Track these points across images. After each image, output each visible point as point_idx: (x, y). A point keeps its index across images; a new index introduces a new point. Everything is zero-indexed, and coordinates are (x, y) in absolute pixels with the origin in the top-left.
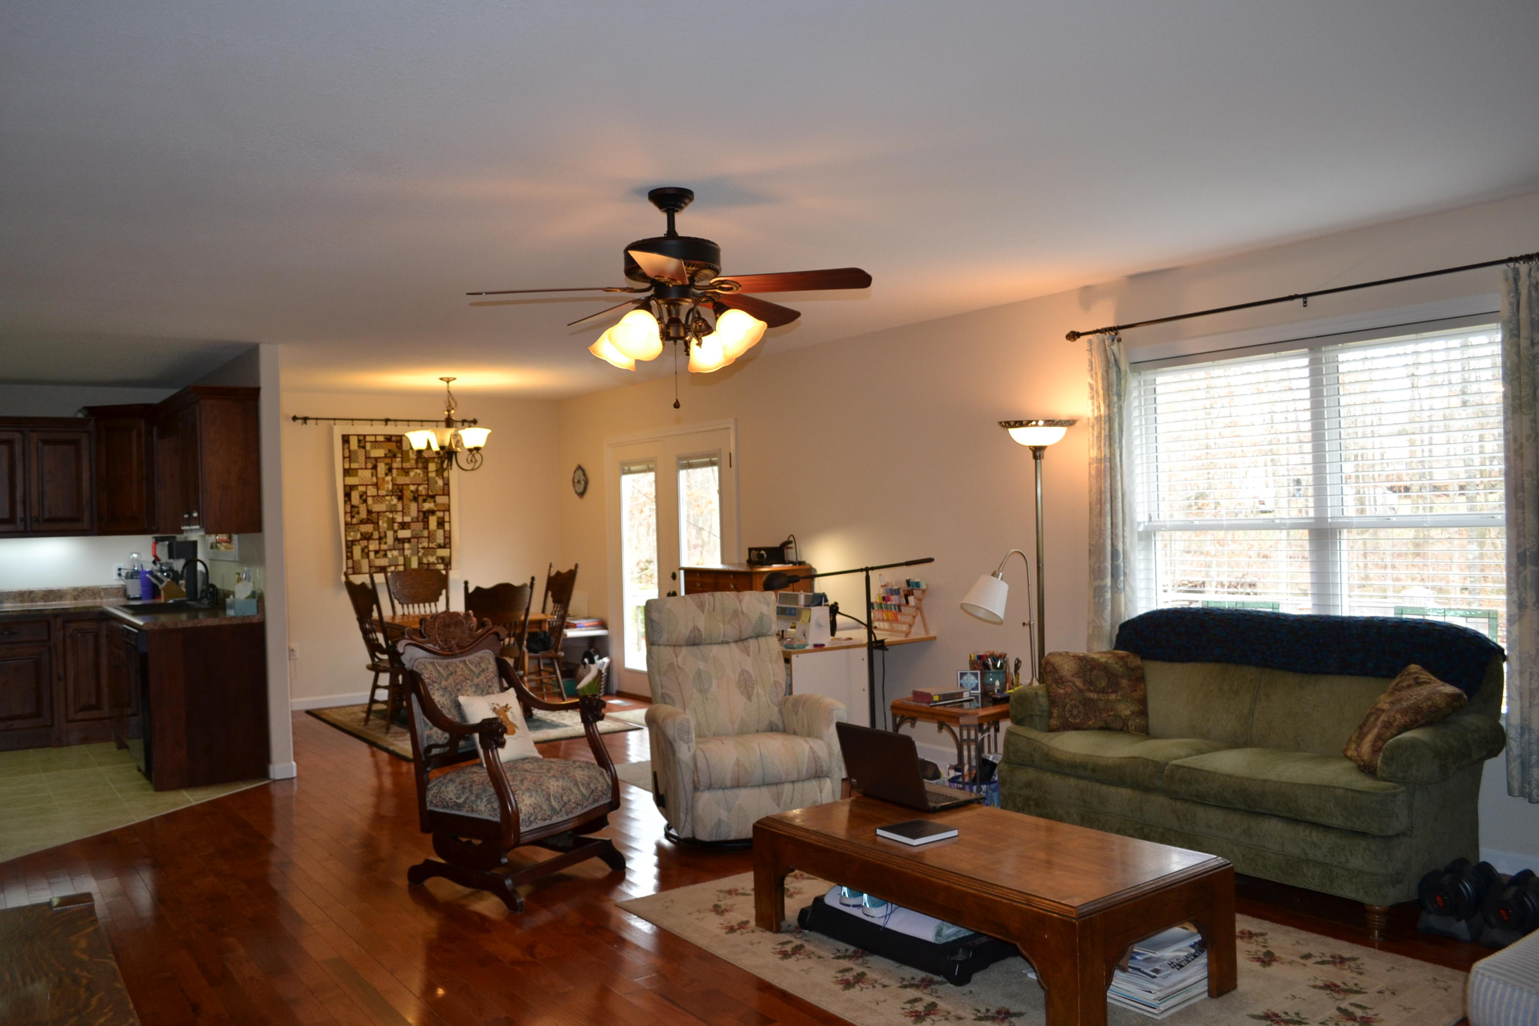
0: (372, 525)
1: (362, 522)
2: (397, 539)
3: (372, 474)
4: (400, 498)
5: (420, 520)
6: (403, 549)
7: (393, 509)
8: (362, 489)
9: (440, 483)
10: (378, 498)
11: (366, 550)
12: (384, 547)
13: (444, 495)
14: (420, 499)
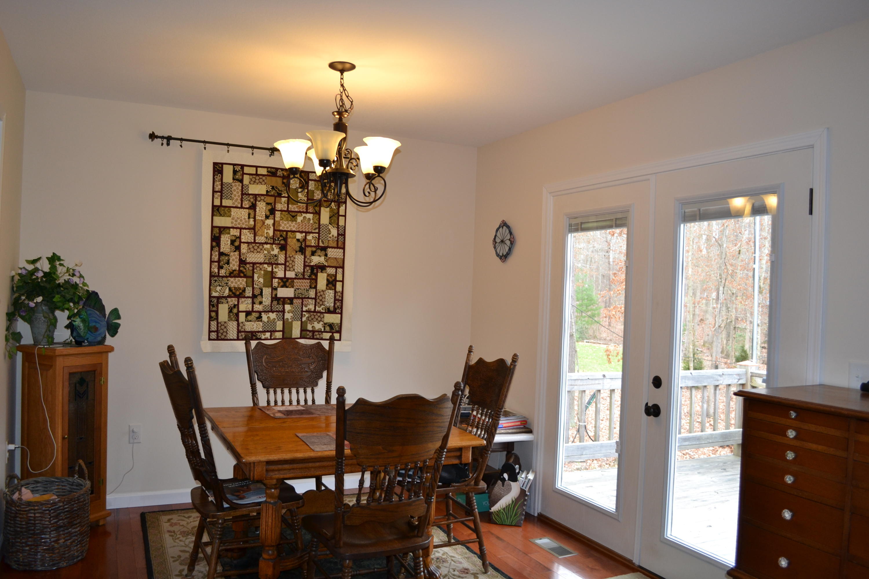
0: (245, 279)
1: (232, 274)
2: (275, 298)
3: (249, 214)
4: (283, 248)
5: (306, 277)
6: (283, 311)
7: (273, 261)
8: (234, 232)
9: (334, 232)
10: (253, 244)
11: (235, 311)
12: (258, 307)
13: (337, 247)
14: (308, 251)
